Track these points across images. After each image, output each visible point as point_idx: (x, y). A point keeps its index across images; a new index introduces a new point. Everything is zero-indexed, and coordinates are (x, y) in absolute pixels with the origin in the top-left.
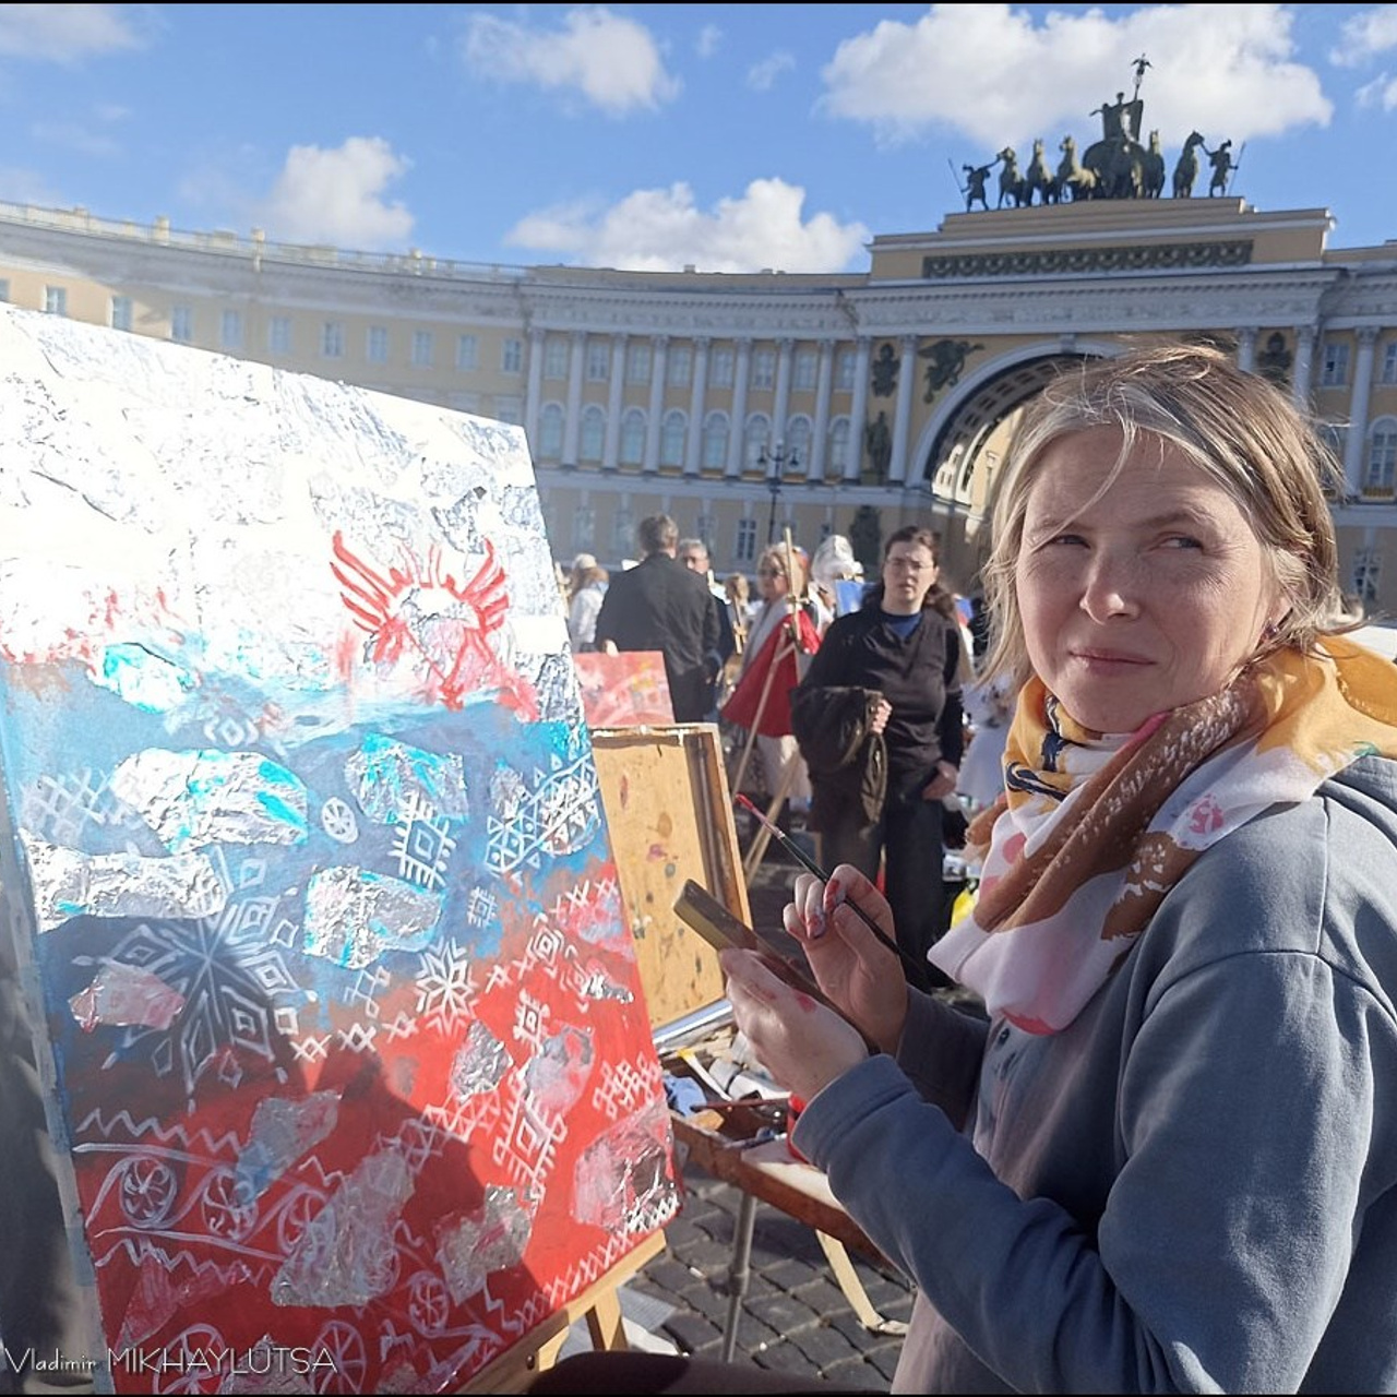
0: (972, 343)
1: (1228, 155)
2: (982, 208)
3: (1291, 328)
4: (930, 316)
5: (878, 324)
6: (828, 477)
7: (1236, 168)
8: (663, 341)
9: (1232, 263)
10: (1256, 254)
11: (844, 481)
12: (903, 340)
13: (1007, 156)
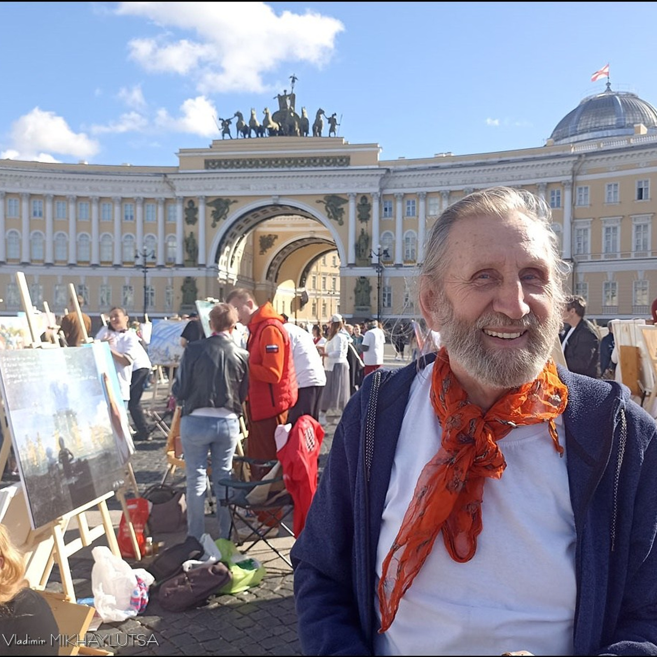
0: (232, 200)
1: (335, 119)
2: (229, 138)
3: (370, 194)
4: (211, 187)
5: (185, 190)
6: (167, 264)
8: (73, 199)
9: (342, 165)
10: (351, 161)
11: (176, 265)
12: (199, 198)
13: (239, 115)
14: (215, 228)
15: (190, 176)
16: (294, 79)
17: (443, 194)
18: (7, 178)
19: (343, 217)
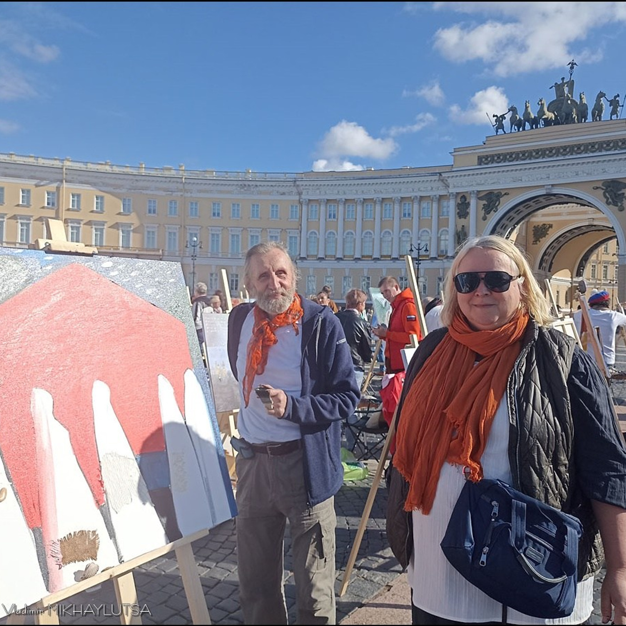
0: (503, 193)
1: (618, 101)
2: (503, 133)
4: (483, 182)
5: (458, 187)
6: (439, 256)
7: (623, 106)
8: (361, 201)
9: (624, 149)
11: (447, 257)
12: (471, 193)
13: (513, 109)
14: (486, 221)
15: (463, 173)
16: (573, 65)
18: (311, 188)
19: (624, 202)
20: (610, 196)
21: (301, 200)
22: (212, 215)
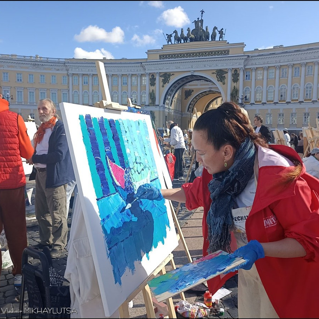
0: (172, 74)
1: (223, 31)
2: (171, 44)
3: (239, 68)
4: (162, 68)
5: (150, 70)
7: (225, 34)
9: (225, 55)
10: (230, 52)
11: (146, 106)
12: (156, 74)
13: (175, 32)
14: (164, 88)
15: (152, 63)
16: (202, 12)
17: (276, 67)
18: (73, 67)
19: (225, 80)
20: (219, 77)
21: (68, 74)
22: (17, 80)
